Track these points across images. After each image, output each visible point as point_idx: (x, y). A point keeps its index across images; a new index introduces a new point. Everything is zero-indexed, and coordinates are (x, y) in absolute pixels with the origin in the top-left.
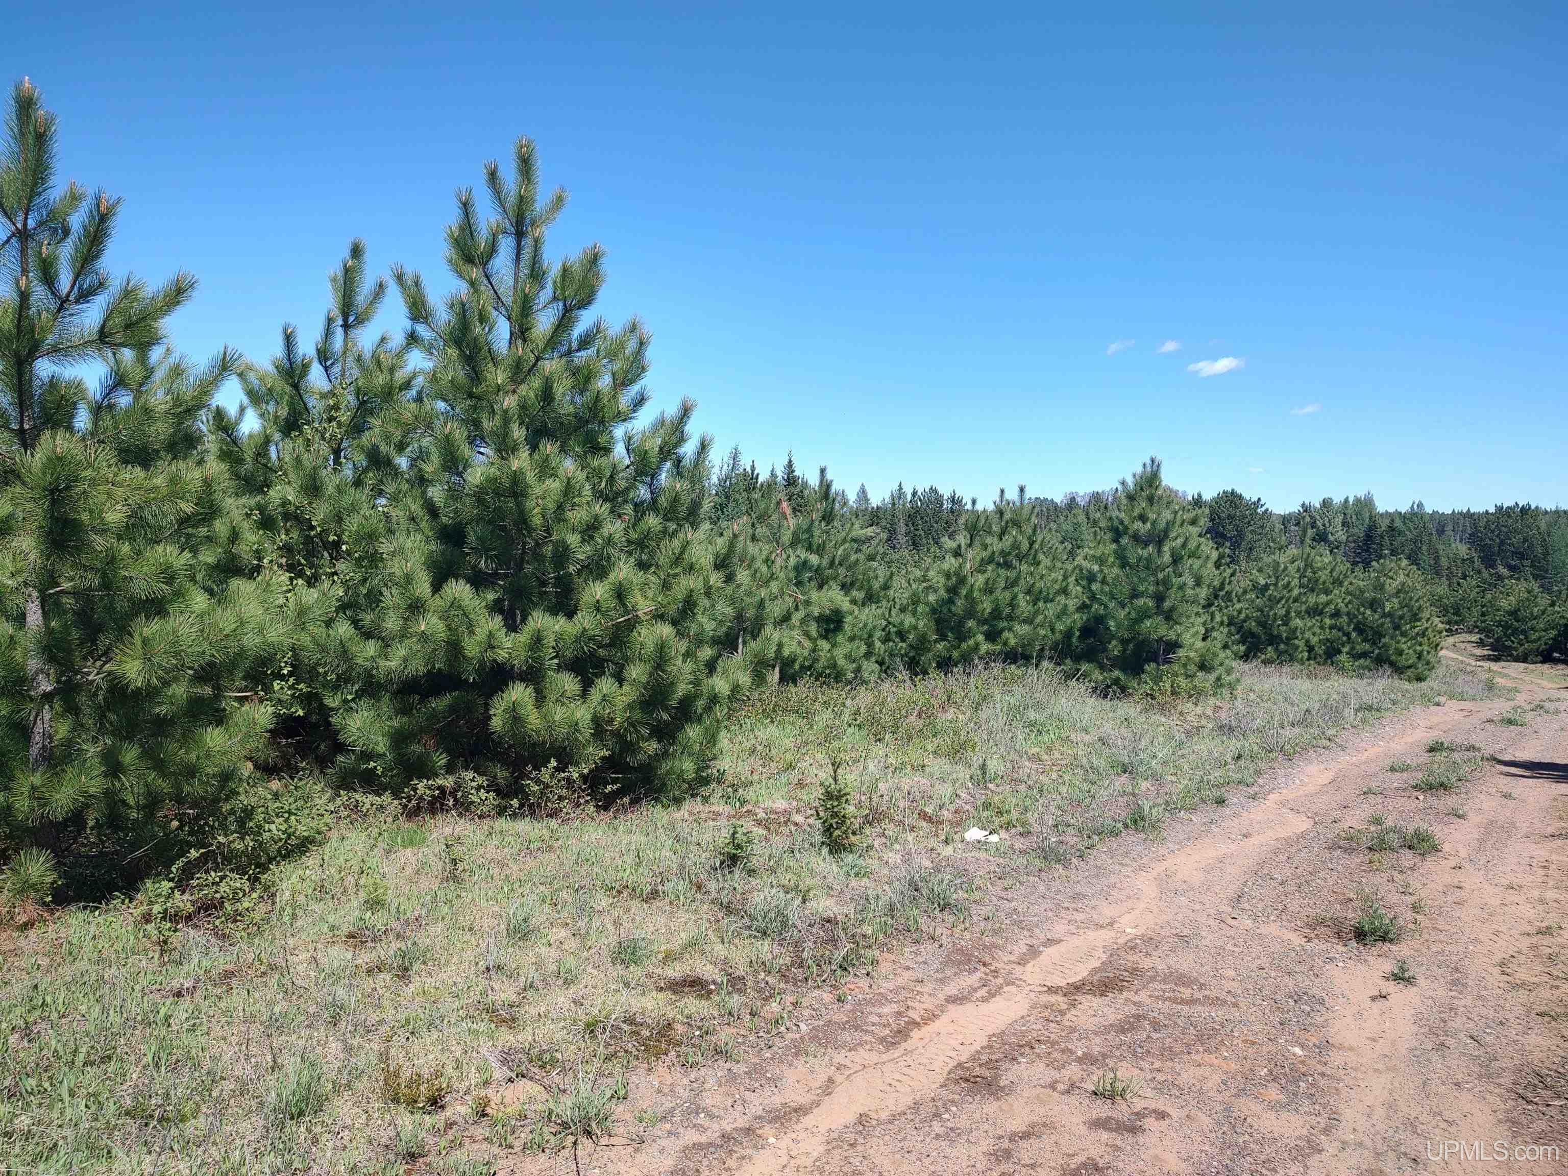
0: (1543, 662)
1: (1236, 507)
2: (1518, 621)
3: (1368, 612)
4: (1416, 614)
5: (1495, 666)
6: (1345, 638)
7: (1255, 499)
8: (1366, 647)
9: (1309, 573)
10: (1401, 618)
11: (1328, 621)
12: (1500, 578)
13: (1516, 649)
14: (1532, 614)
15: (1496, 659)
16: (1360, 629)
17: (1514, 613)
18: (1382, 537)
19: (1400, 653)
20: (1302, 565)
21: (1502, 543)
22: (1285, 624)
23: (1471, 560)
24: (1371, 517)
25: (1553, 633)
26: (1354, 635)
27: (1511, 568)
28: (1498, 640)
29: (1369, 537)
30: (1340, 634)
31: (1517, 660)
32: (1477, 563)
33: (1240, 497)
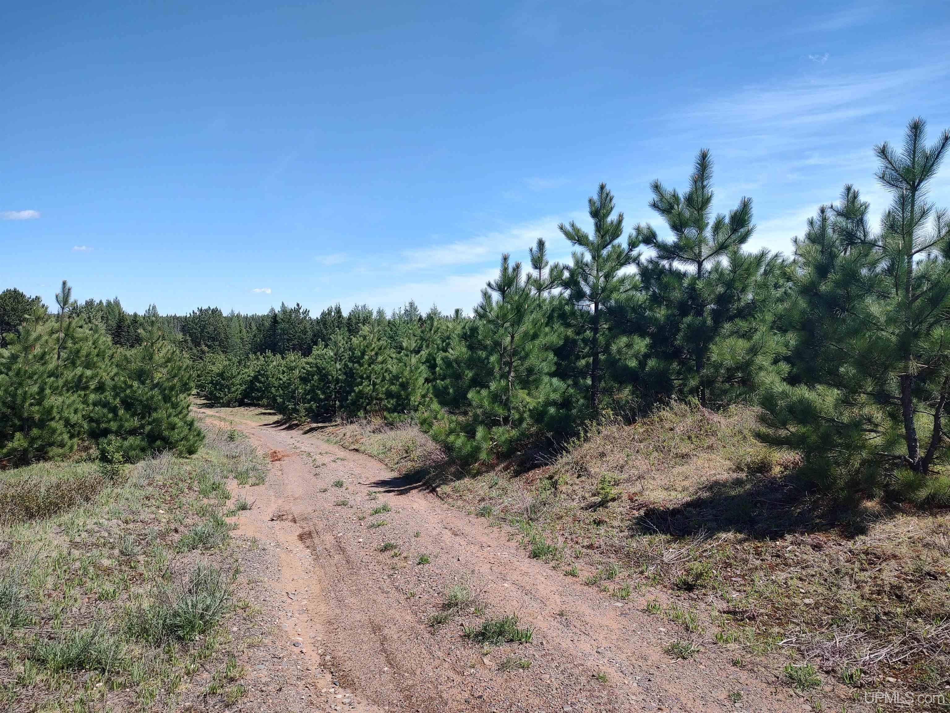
0: (239, 406)
1: (19, 302)
2: (224, 379)
3: (136, 384)
4: (186, 384)
5: (209, 411)
6: (110, 416)
7: (33, 297)
8: (135, 422)
9: (70, 344)
10: (172, 388)
11: (92, 397)
12: (203, 352)
13: (222, 398)
14: (232, 374)
15: (210, 406)
16: (128, 405)
17: (221, 375)
18: (129, 327)
19: (173, 427)
20: (62, 335)
21: (202, 331)
22: (39, 403)
23: (186, 341)
24: (120, 314)
25: (244, 387)
26: (121, 412)
27: (209, 347)
28: (211, 393)
29: (119, 327)
30: (105, 411)
31: (224, 405)
32: (190, 344)
33: (22, 295)
